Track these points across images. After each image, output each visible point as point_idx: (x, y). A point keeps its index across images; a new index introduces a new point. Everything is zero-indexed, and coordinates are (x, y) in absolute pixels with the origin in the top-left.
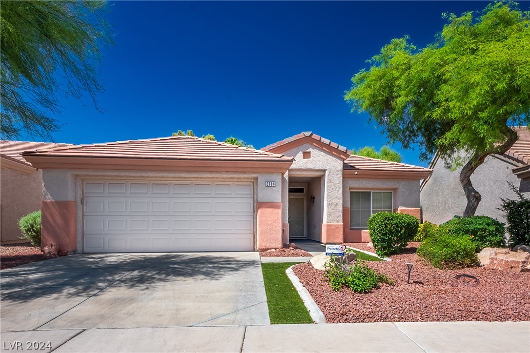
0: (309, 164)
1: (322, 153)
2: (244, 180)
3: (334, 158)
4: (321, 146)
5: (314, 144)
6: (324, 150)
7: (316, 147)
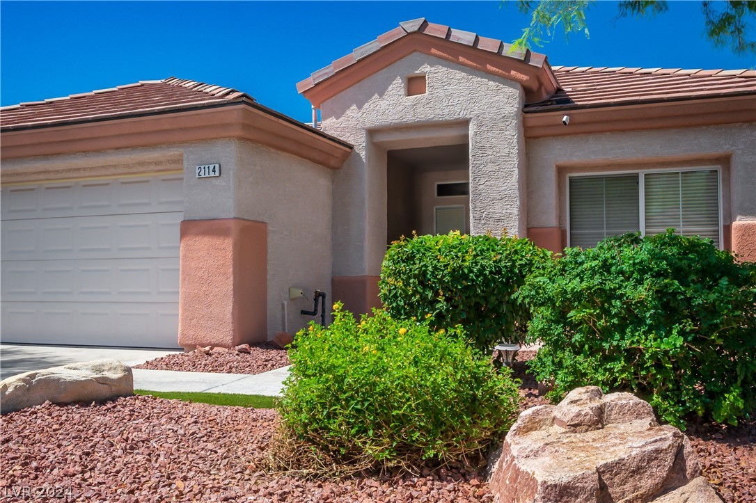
0: (419, 109)
1: (458, 74)
2: (169, 166)
3: (491, 83)
4: (452, 53)
5: (433, 51)
6: (463, 64)
7: (441, 60)
